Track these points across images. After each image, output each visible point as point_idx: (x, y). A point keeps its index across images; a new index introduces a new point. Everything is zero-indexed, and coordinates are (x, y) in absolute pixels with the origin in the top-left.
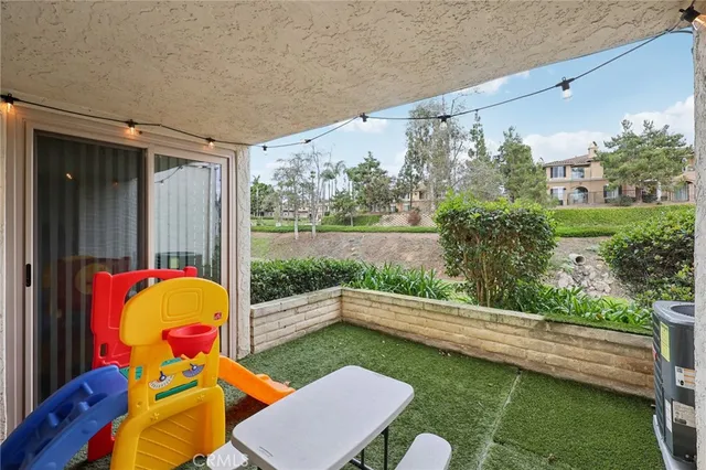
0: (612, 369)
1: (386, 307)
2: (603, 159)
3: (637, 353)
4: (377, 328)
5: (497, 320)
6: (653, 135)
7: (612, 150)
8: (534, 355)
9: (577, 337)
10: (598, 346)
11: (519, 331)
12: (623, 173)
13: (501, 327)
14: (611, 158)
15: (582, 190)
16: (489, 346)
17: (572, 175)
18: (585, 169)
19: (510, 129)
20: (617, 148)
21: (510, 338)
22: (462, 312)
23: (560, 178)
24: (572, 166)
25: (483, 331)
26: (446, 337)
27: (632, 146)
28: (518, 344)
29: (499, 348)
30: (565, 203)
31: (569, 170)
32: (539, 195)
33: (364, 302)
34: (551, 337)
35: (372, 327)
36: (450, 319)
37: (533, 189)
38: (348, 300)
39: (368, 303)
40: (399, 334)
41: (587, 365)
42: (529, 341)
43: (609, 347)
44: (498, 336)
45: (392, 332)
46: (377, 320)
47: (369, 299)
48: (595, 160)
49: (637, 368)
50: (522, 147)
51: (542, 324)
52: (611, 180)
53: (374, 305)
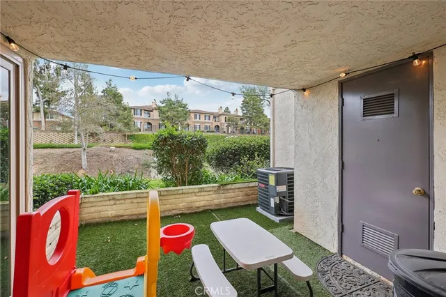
0: (240, 198)
1: (129, 201)
2: (159, 109)
3: (247, 189)
4: (121, 218)
5: (202, 190)
6: (178, 102)
7: (162, 105)
8: (216, 202)
9: (231, 189)
10: (237, 190)
11: (211, 193)
12: (167, 118)
13: (203, 193)
14: (163, 109)
15: (149, 124)
16: (197, 204)
17: (144, 115)
18: (151, 113)
19: (110, 81)
20: (165, 104)
21: (207, 198)
22: (184, 191)
23: (138, 116)
24: (145, 110)
25: (195, 198)
26: (175, 208)
27: (170, 105)
28: (209, 199)
29: (202, 203)
30: (142, 130)
31: (143, 112)
32: (129, 125)
33: (108, 203)
34: (222, 192)
35: (117, 219)
36: (177, 196)
37: (125, 121)
38: (89, 205)
39: (112, 202)
40: (140, 217)
41: (233, 199)
42: (214, 196)
43: (239, 190)
44: (201, 198)
45: (135, 217)
46: (121, 213)
47: (114, 199)
48: (156, 109)
49: (247, 195)
50: (118, 93)
51: (219, 187)
52: (163, 121)
53: (118, 202)
